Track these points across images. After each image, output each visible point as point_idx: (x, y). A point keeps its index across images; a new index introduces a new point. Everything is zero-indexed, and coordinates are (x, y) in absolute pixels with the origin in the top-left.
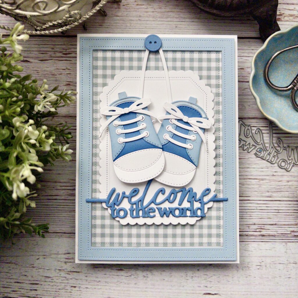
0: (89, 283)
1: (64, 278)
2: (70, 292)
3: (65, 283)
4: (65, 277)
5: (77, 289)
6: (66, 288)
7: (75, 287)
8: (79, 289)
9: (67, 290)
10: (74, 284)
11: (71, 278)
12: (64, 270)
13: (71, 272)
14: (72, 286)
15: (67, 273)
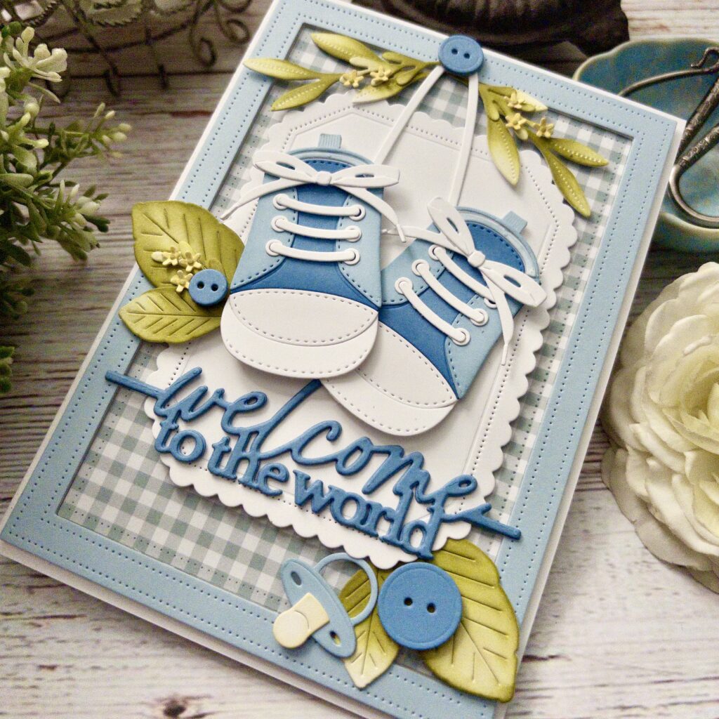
0: (106, 649)
1: (18, 642)
2: (34, 687)
3: (18, 657)
4: (22, 637)
5: (59, 673)
6: (20, 675)
7: (52, 668)
8: (65, 676)
9: (23, 679)
10: (49, 657)
11: (41, 638)
12: (19, 613)
13: (45, 618)
14: (42, 667)
15: (33, 624)
